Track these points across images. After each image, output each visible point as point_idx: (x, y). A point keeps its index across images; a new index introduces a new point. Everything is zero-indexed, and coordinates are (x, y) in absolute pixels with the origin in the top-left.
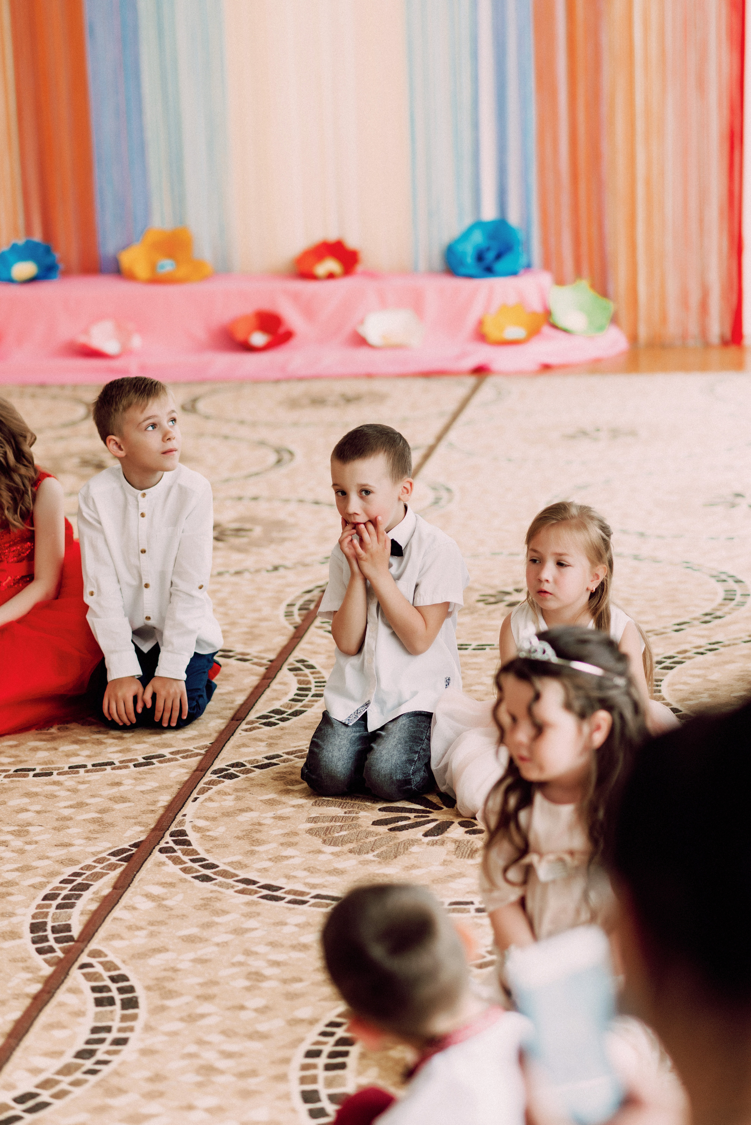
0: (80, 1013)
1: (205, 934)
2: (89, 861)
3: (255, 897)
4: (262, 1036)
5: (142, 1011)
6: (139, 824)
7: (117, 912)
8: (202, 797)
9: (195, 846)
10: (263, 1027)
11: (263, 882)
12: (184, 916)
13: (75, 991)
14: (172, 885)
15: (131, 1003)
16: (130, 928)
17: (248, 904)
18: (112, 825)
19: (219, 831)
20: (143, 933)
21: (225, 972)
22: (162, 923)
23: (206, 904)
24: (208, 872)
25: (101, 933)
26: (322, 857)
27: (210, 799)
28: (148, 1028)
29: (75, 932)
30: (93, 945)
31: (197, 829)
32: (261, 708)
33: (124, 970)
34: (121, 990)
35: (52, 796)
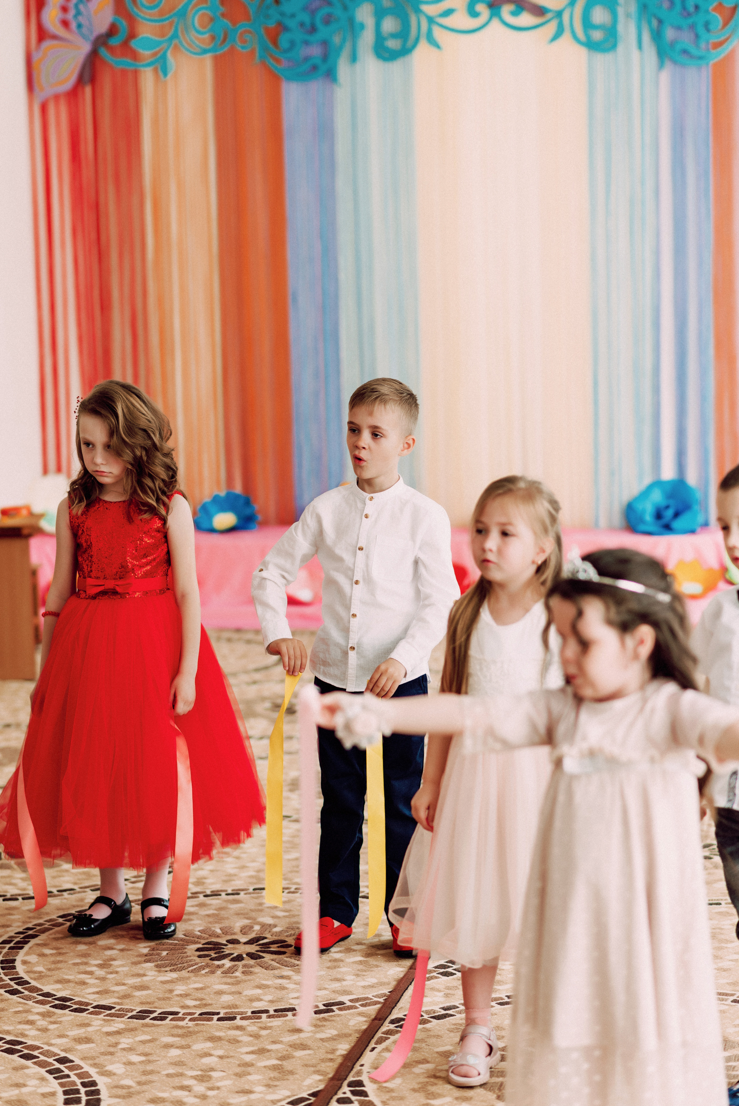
6: (318, 1072)
8: (380, 1047)
9: (372, 1097)
18: (291, 1073)
19: (396, 1083)
27: (387, 1049)
35: (235, 1041)
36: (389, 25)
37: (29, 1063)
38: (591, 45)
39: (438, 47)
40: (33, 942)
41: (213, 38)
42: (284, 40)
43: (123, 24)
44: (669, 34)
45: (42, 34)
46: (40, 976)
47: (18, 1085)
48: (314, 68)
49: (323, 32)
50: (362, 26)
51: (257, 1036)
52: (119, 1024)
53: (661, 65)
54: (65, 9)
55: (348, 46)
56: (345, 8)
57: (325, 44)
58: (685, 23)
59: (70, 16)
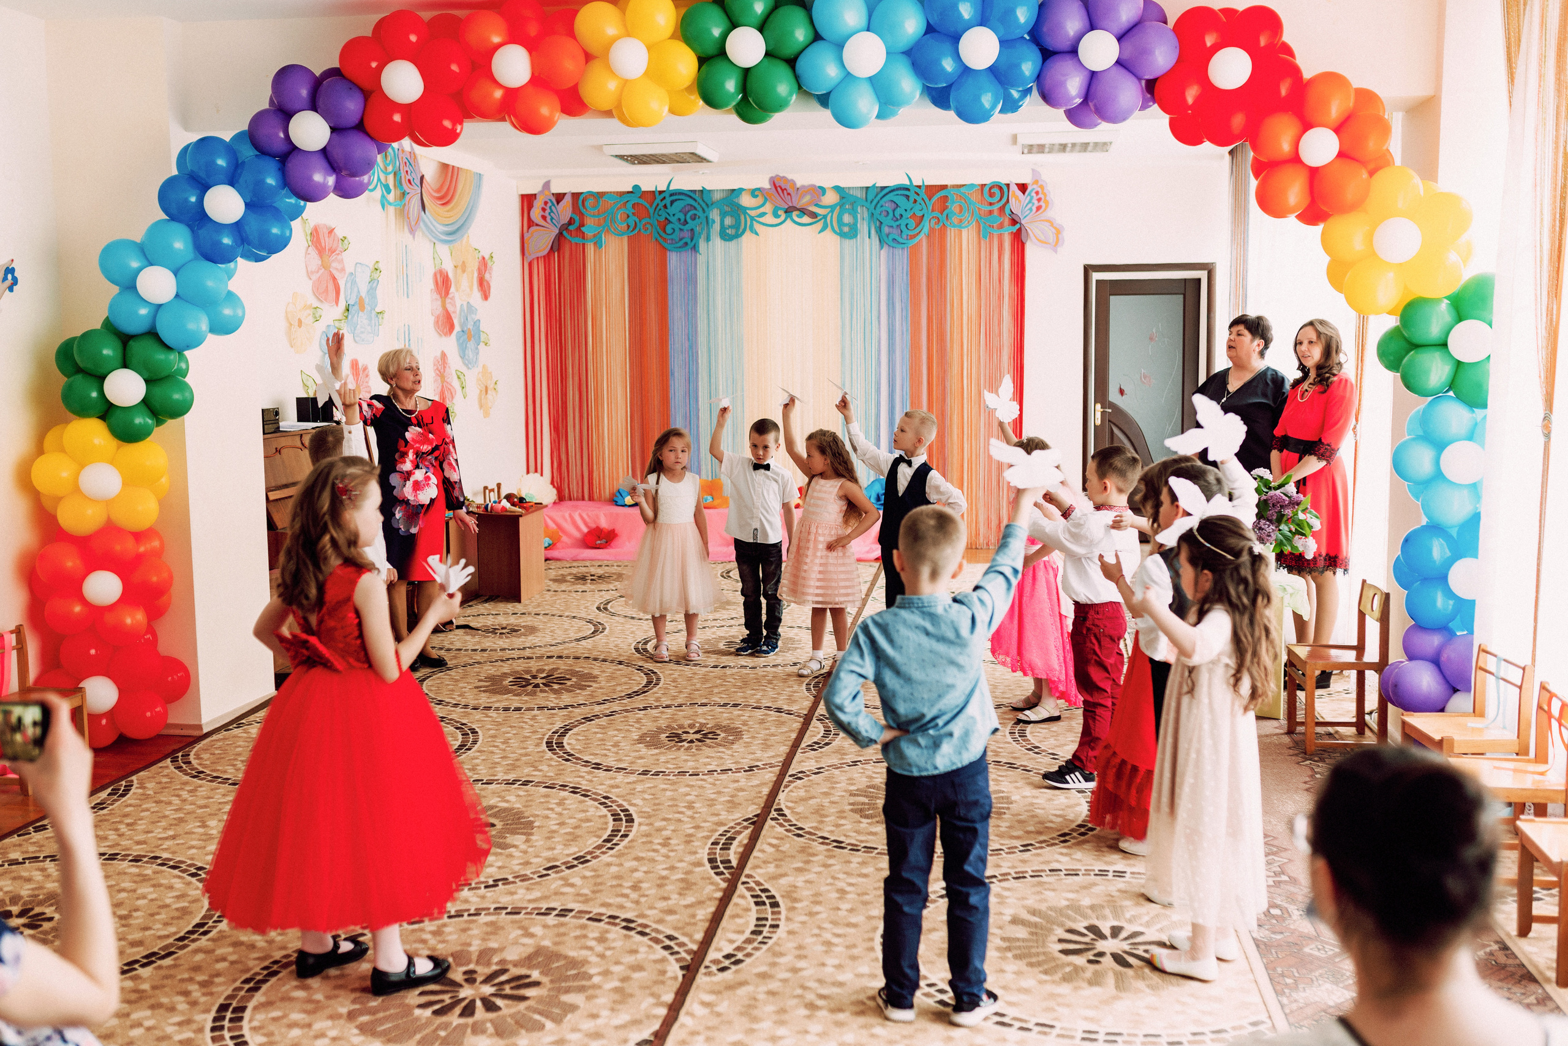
0: (748, 910)
1: (807, 867)
2: (732, 824)
3: (830, 847)
4: (855, 925)
5: (783, 908)
6: (755, 804)
7: (755, 853)
8: (787, 790)
9: (789, 817)
10: (853, 920)
11: (833, 838)
12: (793, 857)
13: (743, 897)
14: (782, 839)
15: (775, 905)
16: (764, 862)
17: (828, 850)
18: (740, 805)
19: (800, 809)
20: (772, 865)
21: (824, 889)
22: (781, 860)
23: (803, 850)
24: (800, 832)
25: (749, 865)
26: (862, 825)
27: (791, 791)
28: (788, 919)
29: (734, 863)
30: (747, 871)
31: (787, 807)
32: (807, 741)
33: (767, 886)
34: (768, 897)
35: (701, 787)
36: (728, 221)
37: (587, 799)
38: (843, 235)
39: (757, 234)
40: (570, 732)
41: (629, 227)
42: (669, 229)
43: (577, 218)
44: (885, 230)
45: (531, 223)
46: (580, 752)
47: (583, 811)
48: (686, 244)
49: (691, 224)
50: (714, 222)
51: (714, 785)
52: (632, 778)
53: (881, 247)
54: (544, 210)
55: (705, 232)
56: (704, 211)
57: (692, 230)
58: (895, 224)
59: (547, 214)
